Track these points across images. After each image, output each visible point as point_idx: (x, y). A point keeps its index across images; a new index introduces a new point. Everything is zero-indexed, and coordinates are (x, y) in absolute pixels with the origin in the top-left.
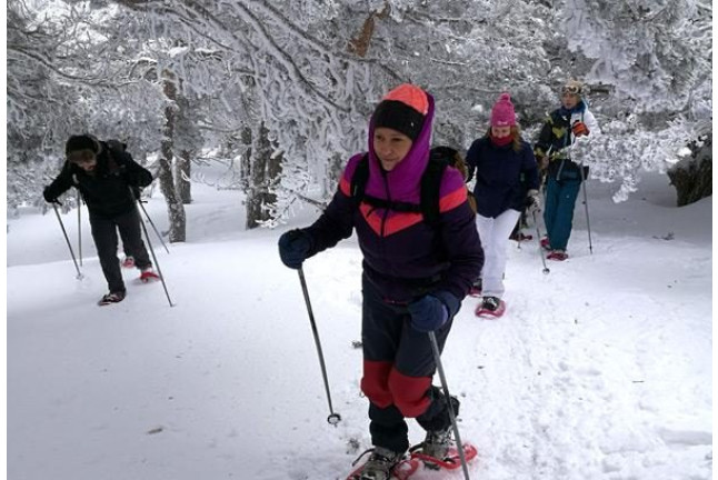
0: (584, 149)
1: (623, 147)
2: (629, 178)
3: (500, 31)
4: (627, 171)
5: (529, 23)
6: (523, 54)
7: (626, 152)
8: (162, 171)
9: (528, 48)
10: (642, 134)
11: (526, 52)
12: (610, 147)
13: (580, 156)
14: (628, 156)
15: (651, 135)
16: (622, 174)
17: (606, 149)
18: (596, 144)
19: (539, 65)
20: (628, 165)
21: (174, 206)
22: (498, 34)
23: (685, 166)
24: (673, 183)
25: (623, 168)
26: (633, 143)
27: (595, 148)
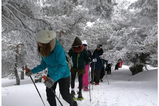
0: (105, 56)
1: (113, 55)
2: (115, 62)
3: (88, 35)
4: (114, 60)
5: (94, 34)
6: (93, 39)
7: (114, 56)
8: (15, 70)
9: (94, 38)
10: (117, 51)
11: (94, 39)
12: (110, 55)
13: (104, 57)
14: (114, 57)
15: (119, 51)
16: (113, 61)
17: (109, 55)
18: (107, 54)
19: (96, 42)
20: (114, 58)
21: (17, 78)
22: (87, 36)
23: (133, 67)
24: (131, 71)
25: (113, 59)
26: (115, 53)
27: (107, 55)
